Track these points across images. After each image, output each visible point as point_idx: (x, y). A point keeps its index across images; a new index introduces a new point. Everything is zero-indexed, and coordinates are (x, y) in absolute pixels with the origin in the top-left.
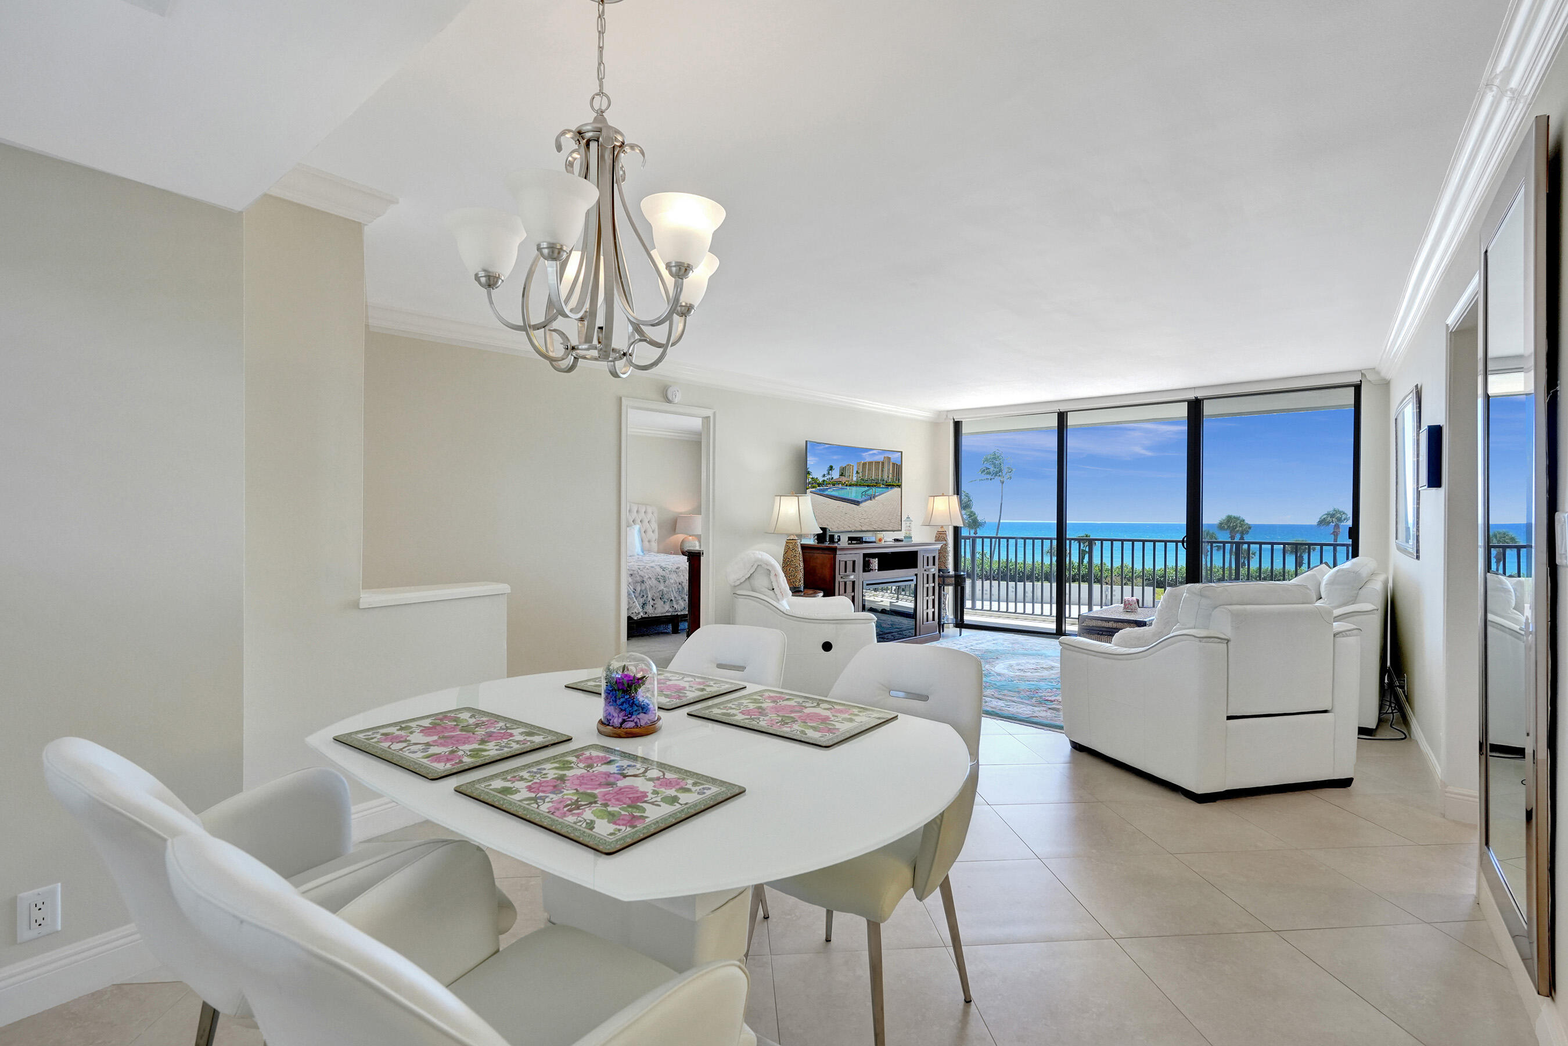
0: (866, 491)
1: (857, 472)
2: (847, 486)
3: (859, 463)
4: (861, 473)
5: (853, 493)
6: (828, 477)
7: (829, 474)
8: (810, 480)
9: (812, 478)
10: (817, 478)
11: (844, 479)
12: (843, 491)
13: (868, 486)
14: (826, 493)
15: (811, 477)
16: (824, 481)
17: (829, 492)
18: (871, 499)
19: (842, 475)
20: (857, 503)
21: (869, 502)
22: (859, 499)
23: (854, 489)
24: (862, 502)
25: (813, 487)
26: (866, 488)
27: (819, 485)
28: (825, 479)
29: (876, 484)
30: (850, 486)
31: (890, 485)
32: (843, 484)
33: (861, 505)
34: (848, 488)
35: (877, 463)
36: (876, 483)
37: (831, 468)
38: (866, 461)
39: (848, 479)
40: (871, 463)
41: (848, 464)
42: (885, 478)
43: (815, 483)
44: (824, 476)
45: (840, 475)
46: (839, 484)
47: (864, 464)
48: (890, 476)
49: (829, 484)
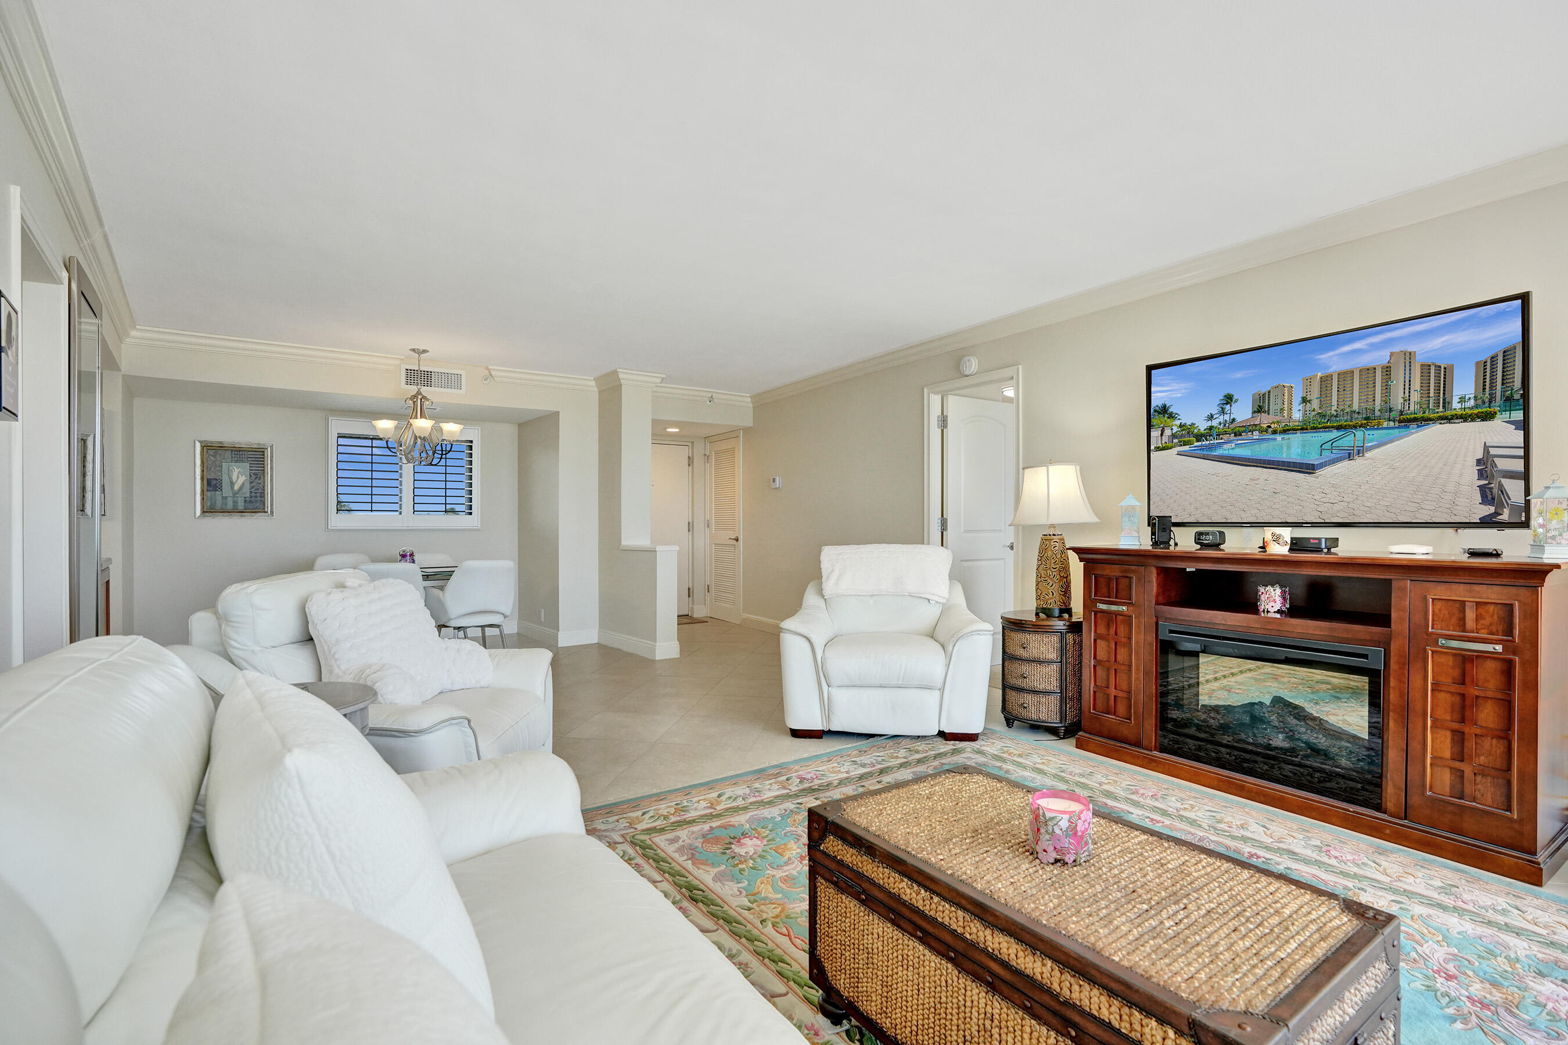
0: (1333, 441)
1: (1305, 400)
2: (1275, 432)
3: (1309, 381)
4: (1315, 404)
5: (1294, 447)
6: (1221, 419)
7: (1223, 412)
8: (1175, 429)
9: (1181, 426)
10: (1193, 424)
11: (1264, 420)
12: (1264, 445)
13: (1339, 428)
14: (1219, 452)
15: (1178, 422)
16: (1211, 428)
17: (1227, 450)
18: (1350, 457)
19: (1259, 410)
20: (1308, 469)
21: (1346, 463)
22: (1313, 458)
23: (1297, 438)
24: (1322, 465)
25: (1185, 444)
26: (1335, 434)
27: (1199, 437)
28: (1215, 423)
29: (1368, 421)
30: (1285, 431)
31: (1415, 420)
32: (1261, 431)
33: (1319, 472)
34: (1279, 437)
35: (1368, 372)
36: (1366, 419)
37: (1229, 399)
38: (1330, 371)
39: (1279, 418)
40: (1345, 376)
41: (1276, 384)
42: (1397, 402)
43: (1187, 436)
44: (1211, 417)
45: (1254, 412)
46: (1252, 431)
47: (1326, 380)
48: (1415, 397)
49: (1226, 433)
